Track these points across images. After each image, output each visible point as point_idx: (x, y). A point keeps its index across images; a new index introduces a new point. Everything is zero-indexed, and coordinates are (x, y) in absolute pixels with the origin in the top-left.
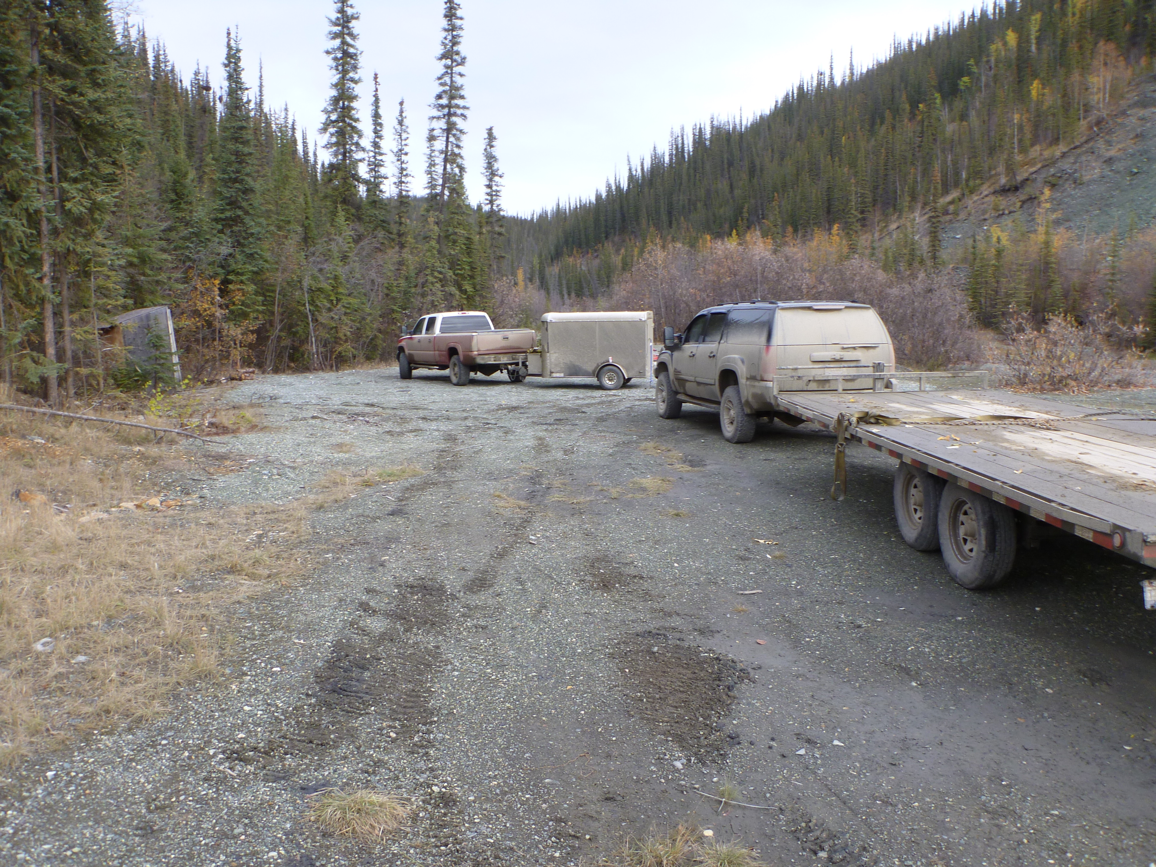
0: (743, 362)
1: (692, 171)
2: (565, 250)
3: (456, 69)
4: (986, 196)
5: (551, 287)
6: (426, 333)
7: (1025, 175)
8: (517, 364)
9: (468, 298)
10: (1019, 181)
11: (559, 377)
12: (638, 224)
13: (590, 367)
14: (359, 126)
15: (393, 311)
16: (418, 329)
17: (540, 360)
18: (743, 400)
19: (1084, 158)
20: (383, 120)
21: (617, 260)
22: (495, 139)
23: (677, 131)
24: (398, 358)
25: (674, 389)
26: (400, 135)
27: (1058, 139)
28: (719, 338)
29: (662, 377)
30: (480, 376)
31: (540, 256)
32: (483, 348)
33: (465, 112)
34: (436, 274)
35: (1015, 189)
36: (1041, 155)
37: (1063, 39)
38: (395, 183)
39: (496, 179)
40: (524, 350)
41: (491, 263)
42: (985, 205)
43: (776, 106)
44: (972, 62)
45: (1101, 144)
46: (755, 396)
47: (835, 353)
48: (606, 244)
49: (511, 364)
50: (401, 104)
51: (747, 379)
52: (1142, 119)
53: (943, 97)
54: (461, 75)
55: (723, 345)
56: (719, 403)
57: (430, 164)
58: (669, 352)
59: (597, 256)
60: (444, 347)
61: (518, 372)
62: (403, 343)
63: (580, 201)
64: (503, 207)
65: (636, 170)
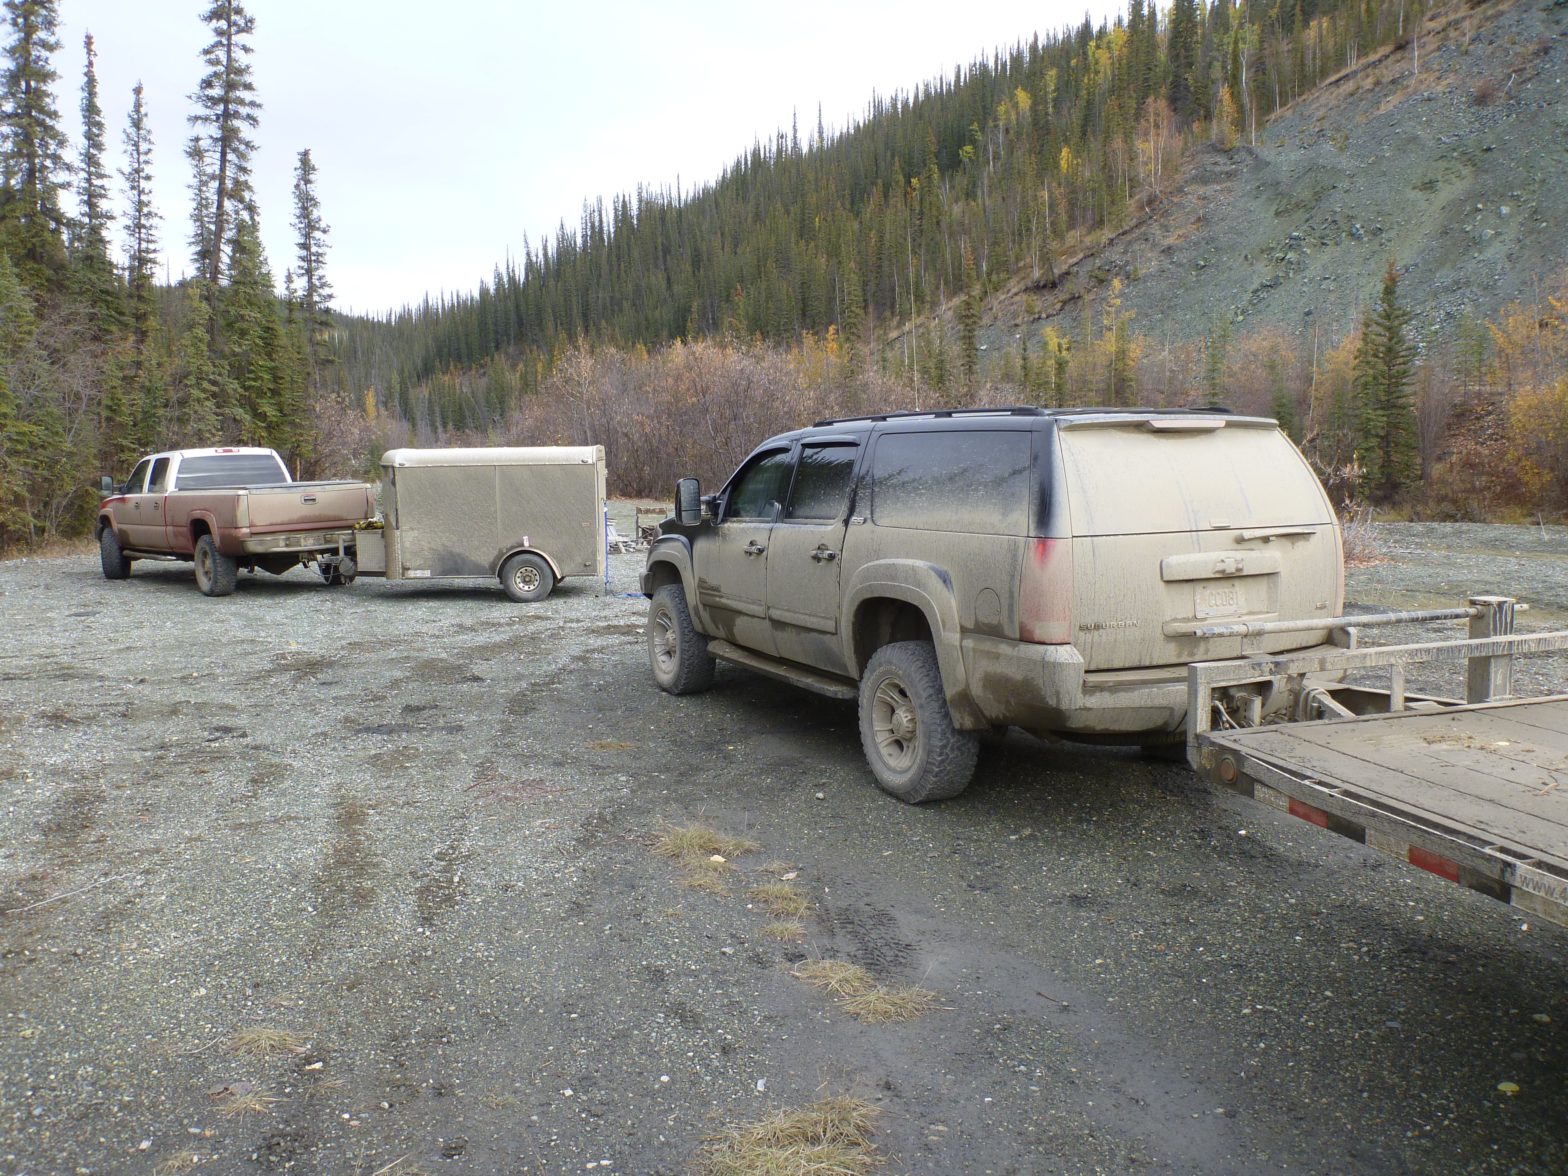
0: (945, 579)
1: (614, 259)
2: (437, 364)
3: (239, 39)
4: (1016, 294)
5: (418, 417)
6: (150, 490)
7: (1064, 267)
8: (334, 552)
9: (270, 427)
10: (1057, 276)
11: (421, 575)
12: (542, 330)
13: (485, 556)
14: (60, 126)
15: (122, 449)
16: (135, 485)
17: (381, 543)
18: (950, 692)
19: (1136, 247)
20: (105, 118)
21: (513, 379)
22: (314, 169)
23: (592, 202)
24: (100, 537)
25: (698, 627)
26: (136, 145)
27: (1101, 222)
28: (844, 508)
29: (664, 595)
30: (259, 572)
31: (401, 372)
32: (262, 521)
33: (255, 112)
34: (205, 384)
35: (1052, 285)
36: (1081, 242)
37: (1087, 102)
38: (127, 227)
39: (317, 234)
40: (350, 523)
41: (310, 370)
42: (1015, 307)
43: (723, 177)
44: (975, 126)
45: (1155, 229)
46: (993, 683)
47: (1223, 555)
48: (496, 357)
49: (322, 552)
50: (138, 91)
51: (964, 631)
52: (1204, 199)
53: (942, 171)
54: (246, 49)
55: (859, 529)
56: (854, 684)
57: (199, 204)
58: (683, 538)
59: (485, 373)
60: (184, 520)
61: (336, 568)
62: (108, 510)
63: (458, 296)
64: (328, 279)
65: (537, 256)
